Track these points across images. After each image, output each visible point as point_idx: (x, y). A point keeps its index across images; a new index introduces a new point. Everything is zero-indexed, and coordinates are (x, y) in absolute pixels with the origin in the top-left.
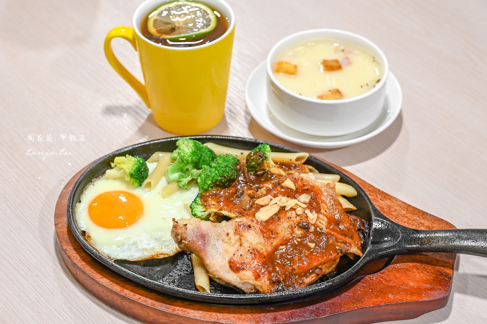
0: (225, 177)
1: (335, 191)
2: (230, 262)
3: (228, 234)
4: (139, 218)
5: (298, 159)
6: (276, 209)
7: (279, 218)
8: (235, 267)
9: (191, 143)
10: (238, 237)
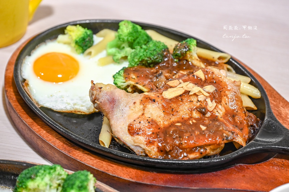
0: (151, 59)
1: (239, 89)
2: (129, 126)
3: (134, 103)
4: (72, 78)
5: (220, 58)
6: (180, 92)
7: (182, 99)
8: (132, 131)
9: (131, 25)
10: (142, 107)
